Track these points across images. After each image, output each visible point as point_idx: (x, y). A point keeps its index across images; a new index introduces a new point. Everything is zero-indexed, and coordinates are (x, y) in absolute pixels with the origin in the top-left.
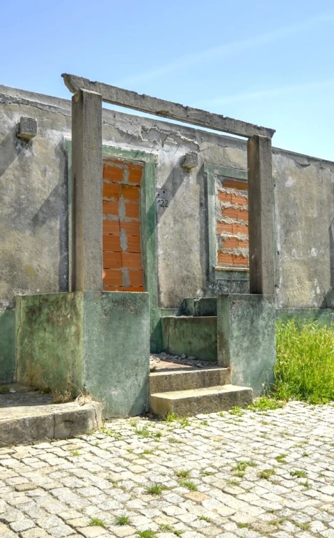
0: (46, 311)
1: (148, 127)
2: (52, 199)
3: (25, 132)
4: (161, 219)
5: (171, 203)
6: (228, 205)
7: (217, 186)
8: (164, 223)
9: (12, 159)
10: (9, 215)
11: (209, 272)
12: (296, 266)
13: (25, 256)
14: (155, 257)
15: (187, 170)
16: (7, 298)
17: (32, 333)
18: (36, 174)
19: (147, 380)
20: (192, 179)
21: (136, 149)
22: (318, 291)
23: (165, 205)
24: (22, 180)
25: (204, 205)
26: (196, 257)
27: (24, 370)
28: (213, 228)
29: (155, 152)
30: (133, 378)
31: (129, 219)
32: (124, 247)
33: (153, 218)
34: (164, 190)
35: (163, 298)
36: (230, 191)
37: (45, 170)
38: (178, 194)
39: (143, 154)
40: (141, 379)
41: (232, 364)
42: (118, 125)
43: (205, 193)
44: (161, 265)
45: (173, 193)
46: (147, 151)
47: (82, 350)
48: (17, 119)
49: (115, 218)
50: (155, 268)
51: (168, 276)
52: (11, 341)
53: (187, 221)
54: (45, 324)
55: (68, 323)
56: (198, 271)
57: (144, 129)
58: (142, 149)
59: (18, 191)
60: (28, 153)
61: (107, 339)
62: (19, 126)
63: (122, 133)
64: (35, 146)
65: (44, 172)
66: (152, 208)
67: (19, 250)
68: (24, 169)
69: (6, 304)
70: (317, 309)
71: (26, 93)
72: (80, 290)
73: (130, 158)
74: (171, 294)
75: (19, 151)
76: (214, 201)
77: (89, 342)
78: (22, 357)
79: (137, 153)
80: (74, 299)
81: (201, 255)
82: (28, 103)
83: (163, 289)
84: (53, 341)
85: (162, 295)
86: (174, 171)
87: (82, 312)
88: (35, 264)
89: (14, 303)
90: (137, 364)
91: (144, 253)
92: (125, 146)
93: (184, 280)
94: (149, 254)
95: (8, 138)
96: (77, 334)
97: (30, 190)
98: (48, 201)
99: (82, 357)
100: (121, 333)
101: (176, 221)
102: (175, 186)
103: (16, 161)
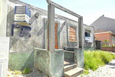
0: (41, 53)
1: (59, 16)
2: (42, 29)
3: (37, 15)
4: (61, 33)
6: (71, 31)
7: (69, 27)
9: (34, 21)
10: (33, 32)
11: (68, 42)
13: (37, 40)
14: (60, 40)
15: (65, 24)
16: (33, 49)
17: (38, 57)
18: (39, 24)
19: (64, 69)
20: (65, 26)
21: (57, 20)
23: (61, 31)
24: (36, 25)
25: (67, 30)
26: (66, 40)
27: (36, 65)
28: (69, 34)
30: (61, 70)
33: (59, 33)
34: (61, 28)
35: (61, 47)
36: (71, 28)
37: (41, 23)
38: (63, 29)
39: (58, 21)
40: (62, 69)
41: (78, 63)
43: (67, 29)
44: (61, 41)
46: (59, 21)
47: (50, 65)
48: (35, 13)
50: (60, 42)
51: (62, 43)
52: (33, 58)
53: (65, 33)
54: (41, 56)
55: (46, 58)
56: (66, 42)
57: (58, 17)
58: (58, 20)
59: (35, 27)
60: (37, 20)
61: (56, 62)
62: (36, 14)
64: (39, 18)
66: (59, 31)
67: (35, 39)
68: (36, 23)
69: (32, 50)
71: (37, 8)
72: (50, 50)
75: (35, 19)
76: (69, 30)
77: (52, 63)
78: (35, 62)
79: (57, 21)
80: (48, 52)
82: (37, 10)
83: (61, 46)
84: (43, 60)
86: (63, 24)
87: (50, 56)
88: (38, 42)
89: (34, 50)
90: (61, 66)
91: (58, 39)
93: (64, 44)
94: (59, 39)
95: (33, 16)
96: (49, 61)
97: (37, 27)
98: (41, 29)
99: (50, 67)
100: (58, 60)
101: (63, 33)
102: (63, 27)
103: (35, 21)
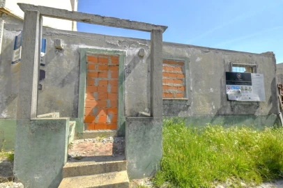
1: (122, 40)
2: (72, 73)
4: (127, 78)
5: (133, 71)
8: (129, 80)
9: (53, 57)
12: (201, 97)
13: (58, 96)
14: (123, 95)
15: (142, 57)
18: (65, 63)
21: (115, 49)
22: (214, 107)
23: (129, 72)
24: (58, 66)
29: (125, 51)
30: (51, 169)
31: (113, 79)
32: (109, 91)
33: (123, 78)
34: (129, 66)
36: (165, 65)
38: (136, 68)
39: (118, 52)
41: (128, 158)
42: (106, 40)
45: (134, 67)
46: (121, 50)
49: (106, 79)
50: (123, 100)
51: (130, 103)
53: (141, 79)
56: (145, 100)
57: (120, 42)
58: (118, 50)
59: (56, 70)
60: (61, 54)
63: (108, 44)
64: (65, 51)
65: (69, 62)
66: (122, 74)
67: (55, 94)
68: (60, 61)
70: (213, 116)
73: (112, 54)
74: (131, 110)
75: (57, 54)
79: (115, 51)
81: (148, 93)
82: (62, 34)
83: (127, 108)
85: (126, 111)
86: (134, 58)
88: (62, 99)
91: (118, 93)
92: (109, 49)
93: (138, 104)
94: (120, 94)
95: (52, 49)
97: (61, 69)
98: (70, 73)
101: (135, 79)
102: (135, 64)
103: (55, 58)
